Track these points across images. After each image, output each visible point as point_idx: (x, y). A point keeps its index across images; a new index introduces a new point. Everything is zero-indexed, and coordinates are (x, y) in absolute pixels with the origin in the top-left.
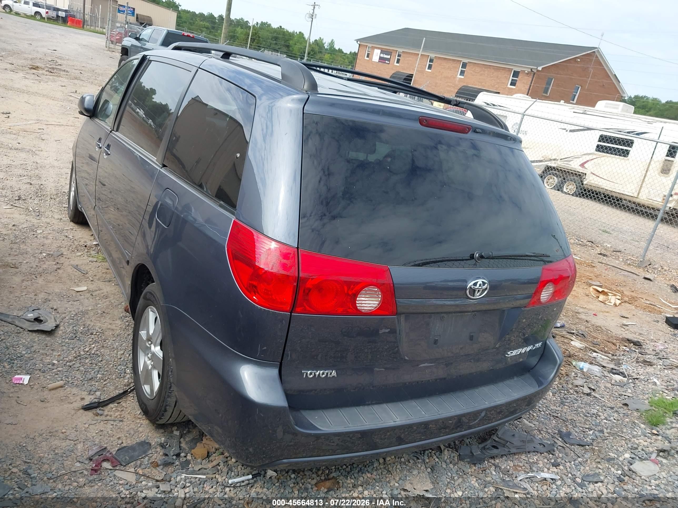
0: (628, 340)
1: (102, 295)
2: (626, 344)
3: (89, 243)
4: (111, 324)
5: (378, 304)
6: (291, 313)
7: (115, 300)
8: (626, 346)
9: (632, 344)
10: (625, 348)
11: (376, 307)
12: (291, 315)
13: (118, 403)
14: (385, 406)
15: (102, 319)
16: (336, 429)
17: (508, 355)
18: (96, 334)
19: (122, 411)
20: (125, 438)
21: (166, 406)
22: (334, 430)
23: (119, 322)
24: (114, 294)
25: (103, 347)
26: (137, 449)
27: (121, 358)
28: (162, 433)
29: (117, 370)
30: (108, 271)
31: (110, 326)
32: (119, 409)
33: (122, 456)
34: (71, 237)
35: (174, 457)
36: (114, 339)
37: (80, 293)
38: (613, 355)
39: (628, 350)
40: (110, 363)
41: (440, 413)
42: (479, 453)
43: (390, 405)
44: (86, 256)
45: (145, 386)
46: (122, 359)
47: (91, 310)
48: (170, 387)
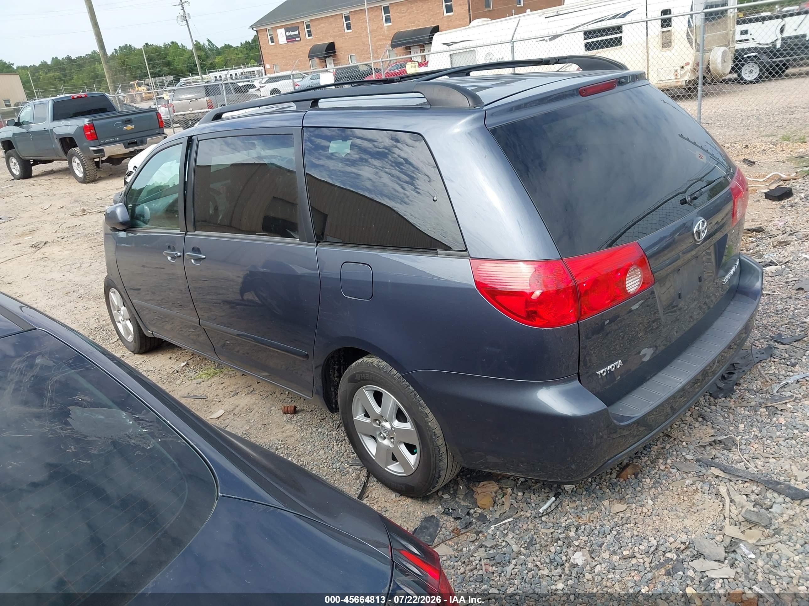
0: (749, 230)
1: (244, 409)
2: (750, 235)
3: (176, 367)
4: (283, 432)
5: (640, 281)
6: (578, 322)
7: (261, 409)
8: (751, 237)
9: (755, 232)
10: (751, 239)
11: (639, 285)
12: (578, 324)
13: (366, 498)
14: (660, 374)
15: (270, 432)
16: (645, 411)
17: (724, 282)
18: (281, 448)
19: (377, 502)
20: (405, 524)
21: (440, 471)
22: (643, 412)
23: (288, 426)
24: (255, 403)
25: (300, 456)
26: (428, 525)
27: (327, 457)
28: (433, 503)
29: (335, 470)
30: (224, 385)
31: (285, 435)
32: (373, 502)
33: (422, 538)
34: (151, 369)
35: (468, 517)
36: (303, 443)
37: (222, 418)
38: (747, 250)
39: (755, 239)
40: (321, 466)
41: (706, 359)
42: (724, 385)
43: (663, 371)
44: (187, 381)
45: (388, 467)
46: (329, 458)
47: (250, 428)
48: (439, 451)
